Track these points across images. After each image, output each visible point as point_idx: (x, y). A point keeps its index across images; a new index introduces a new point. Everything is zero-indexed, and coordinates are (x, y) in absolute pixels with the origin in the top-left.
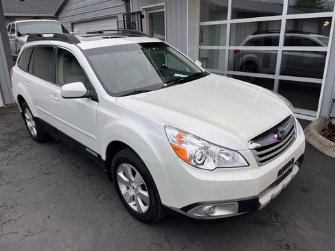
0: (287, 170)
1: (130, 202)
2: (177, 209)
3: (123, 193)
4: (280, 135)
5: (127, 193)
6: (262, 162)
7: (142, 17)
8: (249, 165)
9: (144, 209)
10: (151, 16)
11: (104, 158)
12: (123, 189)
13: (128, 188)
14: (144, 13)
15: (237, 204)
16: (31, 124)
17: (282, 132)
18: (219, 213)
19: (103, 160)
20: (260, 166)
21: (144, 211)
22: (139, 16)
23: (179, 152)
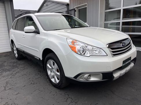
0: (127, 62)
1: (52, 78)
2: (72, 78)
3: (49, 74)
4: (123, 44)
5: (51, 74)
6: (114, 55)
7: (75, 11)
8: (107, 55)
9: (58, 81)
10: (79, 10)
11: (41, 59)
12: (49, 72)
13: (51, 72)
14: (76, 9)
15: (101, 75)
16: (15, 52)
17: (124, 43)
18: (93, 79)
19: (41, 60)
20: (113, 57)
21: (57, 82)
22: (74, 11)
23: (73, 48)
